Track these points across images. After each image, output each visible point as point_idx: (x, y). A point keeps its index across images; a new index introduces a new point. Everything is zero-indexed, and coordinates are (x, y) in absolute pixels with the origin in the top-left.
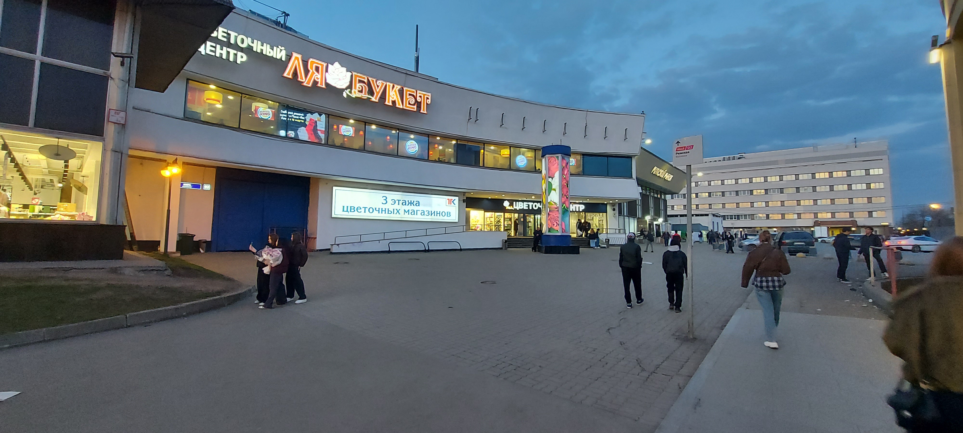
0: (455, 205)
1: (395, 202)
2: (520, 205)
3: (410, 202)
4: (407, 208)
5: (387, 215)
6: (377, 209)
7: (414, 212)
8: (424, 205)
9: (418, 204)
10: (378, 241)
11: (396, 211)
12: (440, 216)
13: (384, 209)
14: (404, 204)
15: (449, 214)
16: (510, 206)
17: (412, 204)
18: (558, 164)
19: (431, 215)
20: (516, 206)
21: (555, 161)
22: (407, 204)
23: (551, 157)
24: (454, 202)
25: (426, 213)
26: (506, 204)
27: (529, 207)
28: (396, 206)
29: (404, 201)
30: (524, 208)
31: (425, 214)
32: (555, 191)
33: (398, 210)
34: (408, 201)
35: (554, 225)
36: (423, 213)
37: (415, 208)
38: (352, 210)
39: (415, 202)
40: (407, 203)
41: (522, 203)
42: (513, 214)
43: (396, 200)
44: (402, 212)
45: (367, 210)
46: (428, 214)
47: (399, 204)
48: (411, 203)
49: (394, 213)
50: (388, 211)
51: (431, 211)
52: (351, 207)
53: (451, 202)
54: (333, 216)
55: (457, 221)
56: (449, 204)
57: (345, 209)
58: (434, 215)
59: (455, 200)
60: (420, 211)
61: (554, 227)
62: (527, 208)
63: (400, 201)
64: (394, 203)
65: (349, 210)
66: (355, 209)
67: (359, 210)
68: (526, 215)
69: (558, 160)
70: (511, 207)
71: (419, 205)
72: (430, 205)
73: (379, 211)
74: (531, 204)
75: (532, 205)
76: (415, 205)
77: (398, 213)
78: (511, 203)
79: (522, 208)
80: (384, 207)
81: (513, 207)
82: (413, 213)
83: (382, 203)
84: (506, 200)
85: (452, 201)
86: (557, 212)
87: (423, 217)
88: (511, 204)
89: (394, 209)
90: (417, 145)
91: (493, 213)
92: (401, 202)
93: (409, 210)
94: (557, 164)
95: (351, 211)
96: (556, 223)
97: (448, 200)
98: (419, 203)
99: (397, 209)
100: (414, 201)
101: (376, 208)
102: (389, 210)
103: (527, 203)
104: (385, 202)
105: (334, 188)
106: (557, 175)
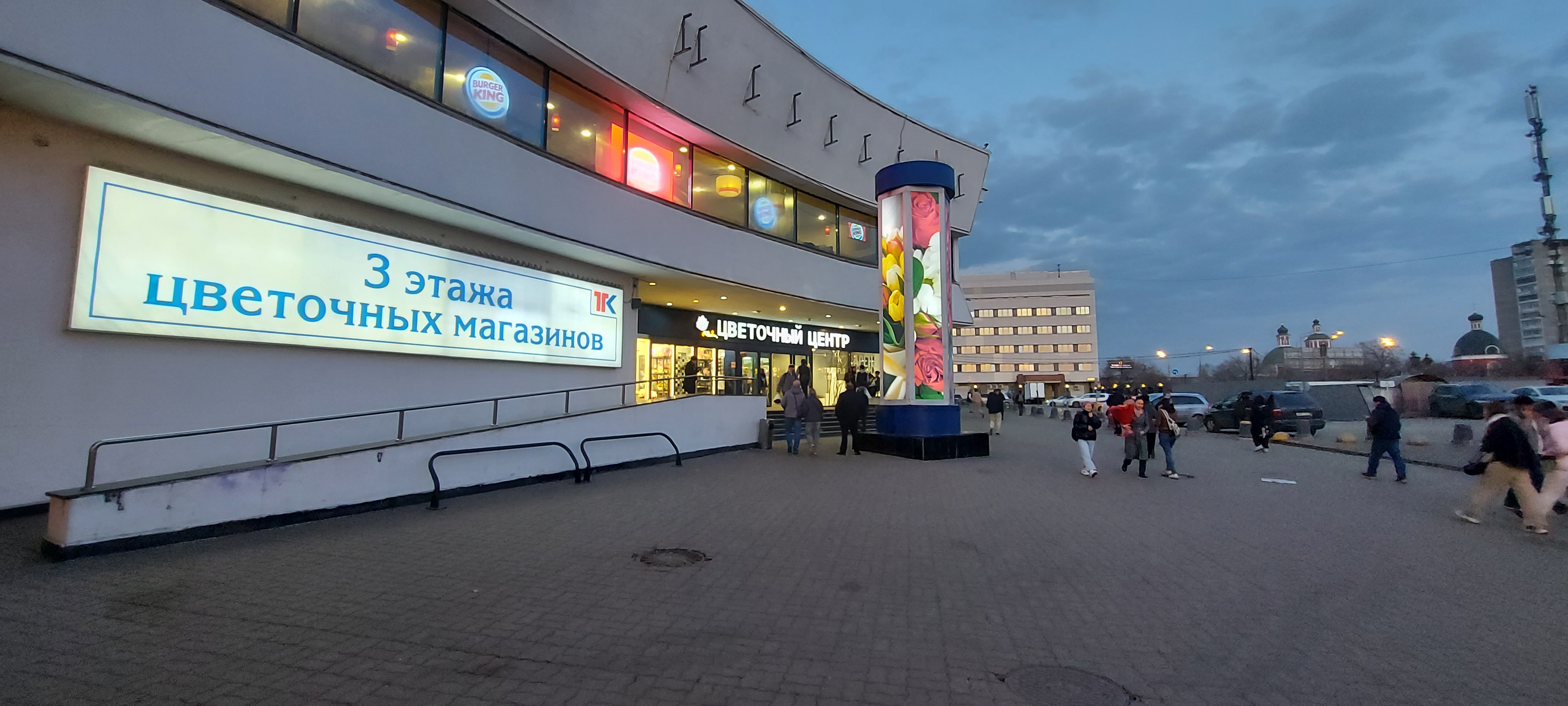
0: (614, 315)
1: (422, 284)
2: (730, 329)
3: (478, 289)
4: (467, 311)
5: (385, 333)
6: (343, 306)
7: (492, 327)
8: (529, 307)
9: (505, 301)
10: (376, 452)
11: (423, 321)
12: (573, 346)
13: (372, 309)
14: (456, 294)
15: (597, 342)
16: (709, 329)
17: (486, 298)
18: (938, 214)
19: (548, 343)
20: (722, 331)
21: (930, 203)
22: (467, 298)
23: (919, 193)
24: (612, 304)
25: (532, 334)
26: (702, 323)
27: (748, 333)
28: (426, 302)
29: (458, 285)
30: (739, 337)
31: (529, 340)
32: (931, 284)
33: (433, 316)
34: (473, 285)
35: (930, 377)
36: (522, 335)
37: (499, 315)
38: (208, 301)
39: (497, 290)
40: (468, 292)
41: (734, 323)
42: (714, 350)
43: (426, 278)
44: (447, 325)
45: (291, 305)
46: (537, 339)
47: (436, 295)
48: (483, 295)
49: (414, 329)
50: (393, 317)
51: (548, 329)
52: (200, 285)
53: (603, 303)
54: (81, 319)
55: (618, 364)
56: (598, 309)
57: (165, 292)
58: (557, 344)
59: (614, 297)
60: (514, 325)
61: (932, 384)
62: (745, 337)
63: (441, 282)
64: (417, 287)
65: (188, 296)
66: (228, 297)
67: (246, 305)
68: (741, 353)
69: (937, 202)
70: (713, 331)
71: (509, 305)
72: (544, 307)
73: (350, 313)
74: (752, 326)
75: (755, 330)
76: (495, 302)
77: (431, 327)
78: (713, 319)
79: (734, 336)
80: (374, 298)
81: (716, 333)
82: (487, 332)
83: (367, 284)
84: (701, 313)
85: (607, 300)
86: (938, 343)
87: (522, 347)
88: (712, 327)
89: (415, 313)
90: (505, 91)
91: (672, 346)
92: (444, 287)
93: (473, 321)
94: (934, 212)
95: (198, 305)
96: (937, 372)
97: (596, 297)
98: (510, 296)
99: (427, 314)
100: (492, 289)
101: (335, 302)
102: (397, 313)
103: (744, 325)
104: (378, 278)
105: (97, 177)
106: (935, 241)
